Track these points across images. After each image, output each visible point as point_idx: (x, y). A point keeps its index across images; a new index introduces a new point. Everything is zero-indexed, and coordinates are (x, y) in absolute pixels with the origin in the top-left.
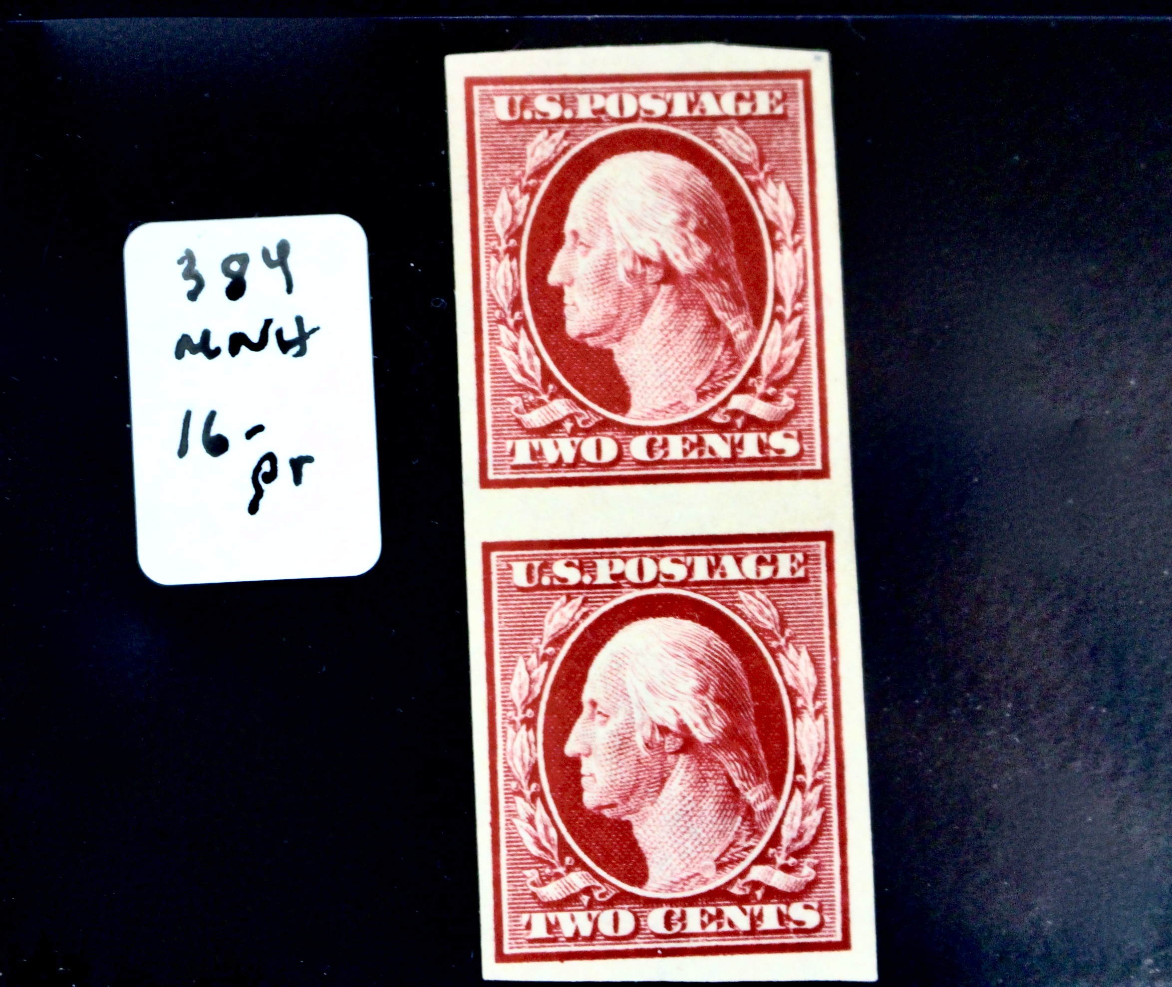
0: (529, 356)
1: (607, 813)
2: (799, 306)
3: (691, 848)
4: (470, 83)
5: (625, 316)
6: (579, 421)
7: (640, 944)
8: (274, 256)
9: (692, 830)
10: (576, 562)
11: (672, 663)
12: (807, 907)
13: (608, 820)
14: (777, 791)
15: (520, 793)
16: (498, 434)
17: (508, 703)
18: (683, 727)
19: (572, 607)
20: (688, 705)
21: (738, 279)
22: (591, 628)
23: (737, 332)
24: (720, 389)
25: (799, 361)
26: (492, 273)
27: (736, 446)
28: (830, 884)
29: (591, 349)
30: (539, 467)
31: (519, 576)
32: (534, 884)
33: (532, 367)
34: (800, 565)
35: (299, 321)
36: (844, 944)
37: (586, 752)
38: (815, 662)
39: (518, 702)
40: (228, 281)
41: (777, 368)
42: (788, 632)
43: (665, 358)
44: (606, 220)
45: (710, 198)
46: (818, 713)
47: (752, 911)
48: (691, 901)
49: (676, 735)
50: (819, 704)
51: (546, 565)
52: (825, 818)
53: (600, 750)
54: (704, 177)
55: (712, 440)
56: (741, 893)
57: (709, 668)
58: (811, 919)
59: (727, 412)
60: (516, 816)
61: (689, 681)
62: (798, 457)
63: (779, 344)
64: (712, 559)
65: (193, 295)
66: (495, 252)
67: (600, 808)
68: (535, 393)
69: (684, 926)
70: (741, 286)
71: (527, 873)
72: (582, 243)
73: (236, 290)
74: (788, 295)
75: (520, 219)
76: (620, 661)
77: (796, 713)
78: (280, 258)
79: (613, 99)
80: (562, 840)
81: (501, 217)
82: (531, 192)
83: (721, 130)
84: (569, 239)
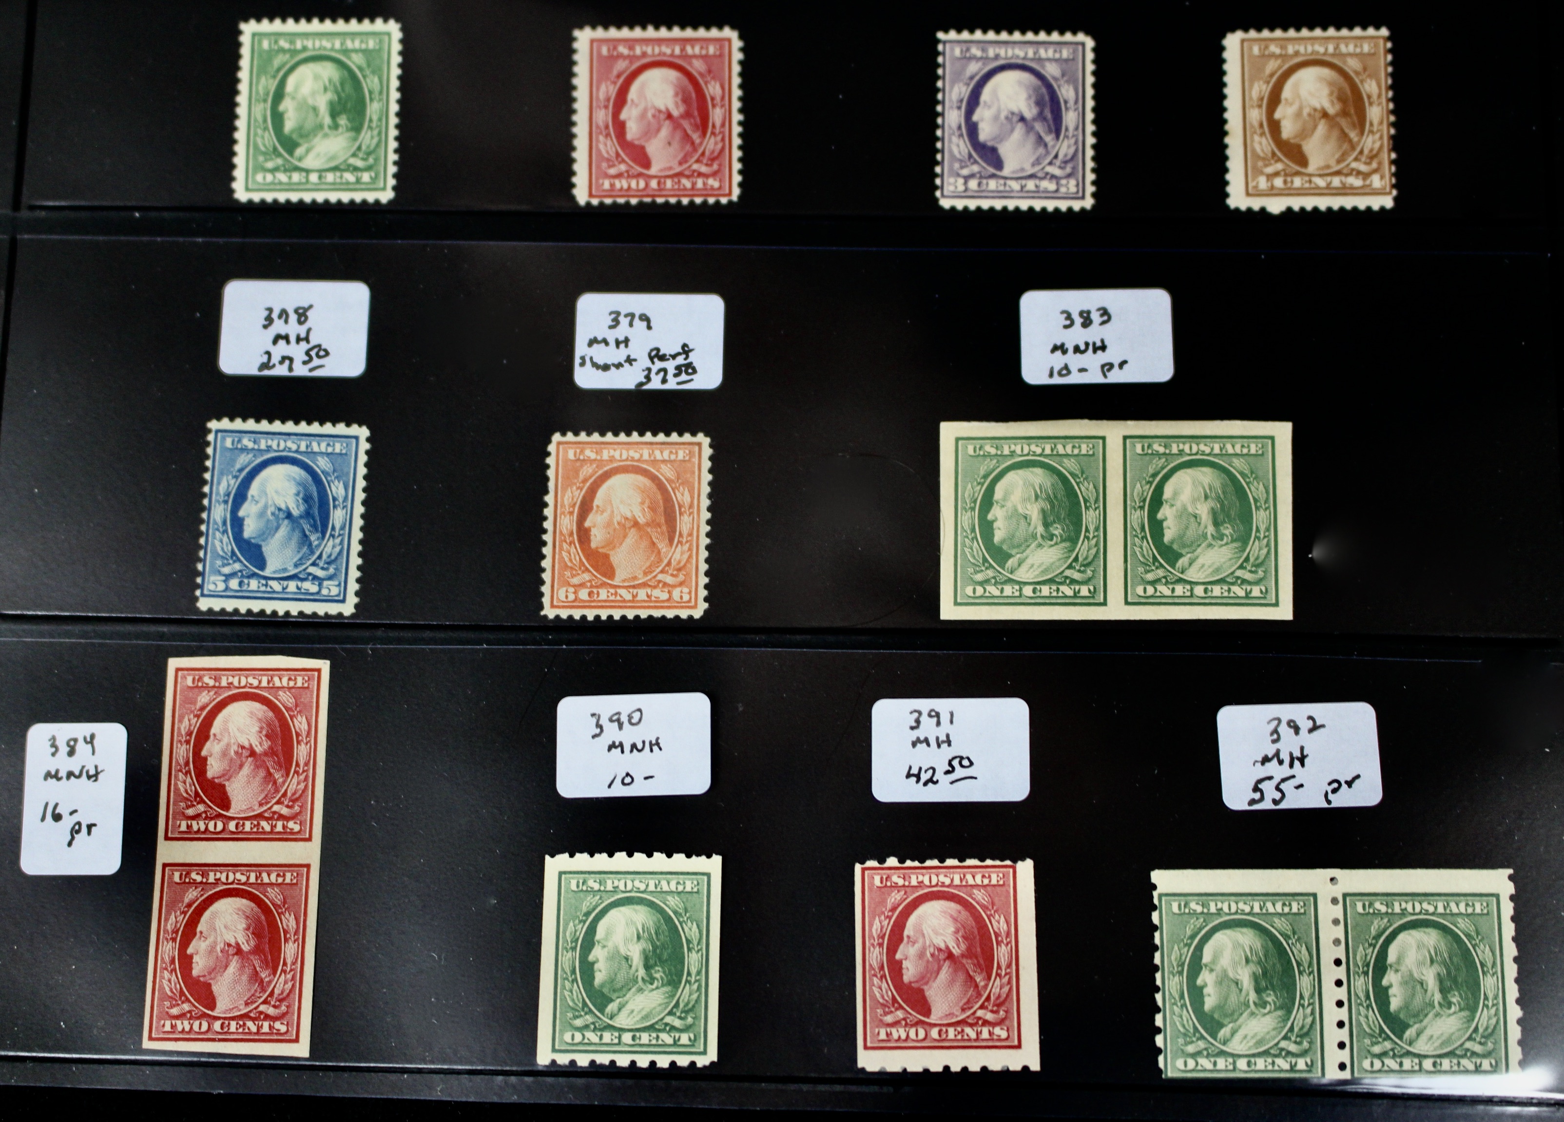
0: (190, 786)
1: (202, 979)
2: (306, 768)
3: (236, 995)
4: (178, 670)
5: (232, 770)
6: (209, 814)
7: (210, 1036)
8: (89, 739)
9: (237, 988)
10: (201, 873)
11: (236, 916)
12: (282, 1023)
13: (202, 982)
14: (274, 974)
15: (166, 969)
16: (174, 818)
17: (166, 931)
18: (238, 944)
19: (197, 892)
20: (240, 935)
21: (281, 756)
22: (204, 901)
23: (278, 778)
24: (269, 802)
25: (303, 792)
26: (178, 750)
27: (273, 827)
28: (293, 1014)
29: (216, 784)
30: (190, 832)
31: (177, 878)
32: (168, 1008)
33: (191, 791)
34: (295, 878)
35: (96, 767)
36: (296, 1040)
37: (196, 953)
38: (297, 919)
39: (170, 932)
40: (68, 749)
41: (294, 794)
42: (286, 906)
43: (247, 789)
44: (228, 730)
45: (273, 722)
46: (295, 940)
47: (258, 1024)
48: (233, 1018)
49: (234, 947)
50: (296, 937)
51: (188, 874)
52: (293, 986)
53: (202, 952)
54: (271, 713)
55: (264, 824)
56: (254, 1016)
57: (251, 919)
58: (283, 1029)
60: (164, 979)
61: (242, 925)
62: (299, 832)
63: (296, 784)
64: (258, 874)
65: (53, 755)
66: (180, 741)
67: (199, 976)
68: (191, 801)
69: (229, 1029)
70: (282, 759)
71: (165, 1003)
72: (217, 739)
73: (71, 753)
74: (302, 764)
75: (192, 728)
76: (214, 915)
77: (286, 940)
78: (90, 740)
79: (237, 678)
80: (181, 988)
81: (184, 727)
82: (198, 716)
83: (281, 693)
84: (212, 737)
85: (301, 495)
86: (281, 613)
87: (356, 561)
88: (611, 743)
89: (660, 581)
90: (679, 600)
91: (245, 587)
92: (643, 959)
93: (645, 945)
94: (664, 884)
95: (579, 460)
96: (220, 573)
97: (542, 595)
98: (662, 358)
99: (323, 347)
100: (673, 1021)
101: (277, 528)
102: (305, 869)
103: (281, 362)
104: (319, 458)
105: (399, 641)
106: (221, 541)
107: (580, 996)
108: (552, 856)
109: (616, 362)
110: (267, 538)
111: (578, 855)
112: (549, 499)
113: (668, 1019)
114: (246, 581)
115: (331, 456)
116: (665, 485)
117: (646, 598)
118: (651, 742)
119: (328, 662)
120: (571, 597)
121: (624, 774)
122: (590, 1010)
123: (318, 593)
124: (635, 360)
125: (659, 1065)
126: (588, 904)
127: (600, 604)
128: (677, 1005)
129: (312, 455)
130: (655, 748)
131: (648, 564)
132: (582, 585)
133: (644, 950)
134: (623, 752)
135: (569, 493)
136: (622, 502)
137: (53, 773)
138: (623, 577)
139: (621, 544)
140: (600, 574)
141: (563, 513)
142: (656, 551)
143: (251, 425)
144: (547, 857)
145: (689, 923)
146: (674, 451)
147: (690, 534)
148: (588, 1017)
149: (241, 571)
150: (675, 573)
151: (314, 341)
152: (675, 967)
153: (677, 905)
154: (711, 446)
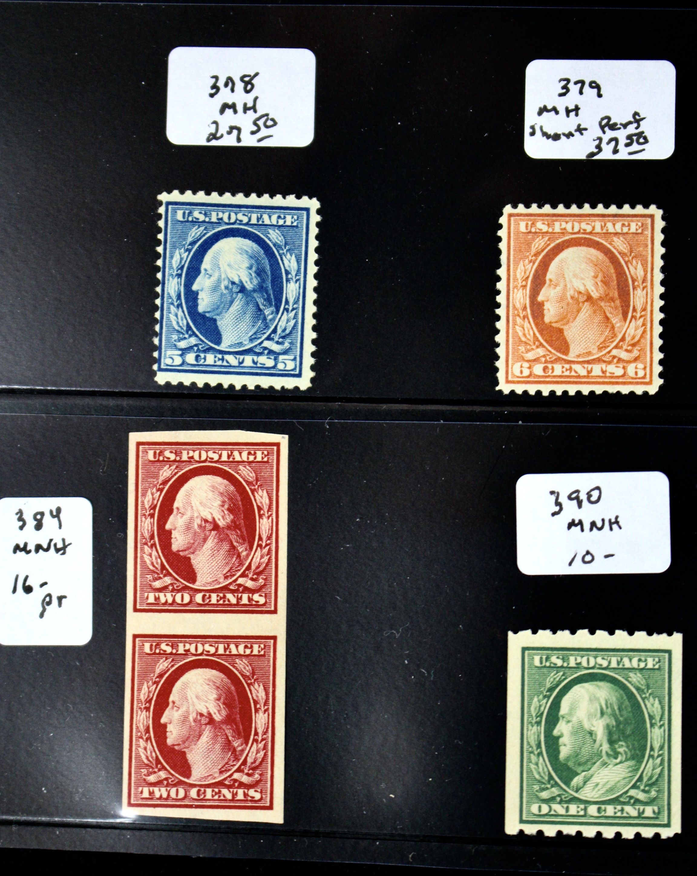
0: (156, 558)
1: (176, 748)
2: (268, 542)
3: (210, 764)
4: (139, 444)
5: (196, 543)
6: (175, 586)
7: (186, 802)
8: (55, 513)
9: (210, 757)
10: (170, 644)
11: (207, 687)
12: (256, 791)
13: (176, 750)
14: (247, 743)
15: (141, 737)
16: (142, 590)
17: (139, 701)
18: (209, 714)
19: (167, 662)
20: (212, 705)
21: (244, 530)
22: (174, 671)
23: (242, 552)
24: (234, 575)
25: (267, 565)
26: (143, 524)
27: (239, 599)
28: (266, 782)
29: (182, 557)
30: (158, 604)
31: (147, 649)
32: (145, 775)
33: (157, 563)
34: (262, 649)
35: (64, 540)
36: (271, 807)
37: (169, 722)
38: (266, 690)
39: (143, 700)
40: (35, 523)
41: (258, 567)
42: (255, 677)
43: (212, 562)
44: (191, 503)
45: (234, 495)
46: (265, 711)
47: (233, 791)
49: (206, 717)
50: (266, 707)
51: (158, 645)
52: (265, 755)
53: (175, 721)
54: (232, 486)
55: (229, 596)
56: (229, 784)
57: (222, 690)
58: (257, 796)
59: (236, 585)
60: (140, 747)
61: (213, 695)
62: (264, 605)
63: (259, 557)
64: (226, 645)
65: (21, 528)
66: (145, 515)
67: (174, 745)
68: (158, 574)
69: (205, 796)
70: (245, 533)
71: (142, 770)
72: (180, 513)
73: (39, 526)
74: (264, 537)
75: (155, 502)
76: (186, 686)
77: (257, 711)
78: (57, 514)
79: (197, 453)
80: (157, 757)
81: (147, 501)
82: (161, 490)
83: (241, 467)
84: (175, 511)
85: (254, 269)
86: (238, 387)
87: (310, 335)
88: (570, 521)
89: (614, 357)
90: (634, 376)
91: (201, 362)
92: (606, 734)
93: (608, 721)
94: (626, 661)
95: (530, 232)
96: (176, 347)
97: (497, 370)
98: (613, 127)
99: (270, 117)
100: (638, 794)
101: (232, 302)
102: (272, 641)
103: (229, 133)
104: (271, 231)
105: (356, 414)
106: (176, 315)
107: (546, 770)
108: (515, 632)
109: (567, 132)
110: (221, 313)
111: (540, 632)
112: (501, 272)
113: (632, 793)
114: (202, 355)
115: (282, 229)
116: (618, 259)
117: (601, 374)
118: (610, 520)
119: (287, 437)
120: (526, 372)
121: (585, 553)
122: (556, 783)
123: (274, 367)
124: (586, 129)
125: (624, 836)
126: (552, 680)
127: (555, 380)
128: (640, 779)
129: (263, 228)
130: (615, 526)
131: (602, 339)
132: (536, 360)
133: (608, 726)
134: (582, 530)
135: (521, 266)
136: (575, 276)
137: (22, 546)
138: (577, 353)
139: (575, 319)
140: (555, 349)
141: (515, 287)
142: (610, 326)
143: (201, 197)
144: (510, 634)
145: (651, 699)
146: (626, 224)
147: (644, 309)
148: (554, 789)
149: (196, 345)
150: (629, 348)
151: (261, 110)
152: (638, 741)
153: (639, 682)
154: (663, 218)
